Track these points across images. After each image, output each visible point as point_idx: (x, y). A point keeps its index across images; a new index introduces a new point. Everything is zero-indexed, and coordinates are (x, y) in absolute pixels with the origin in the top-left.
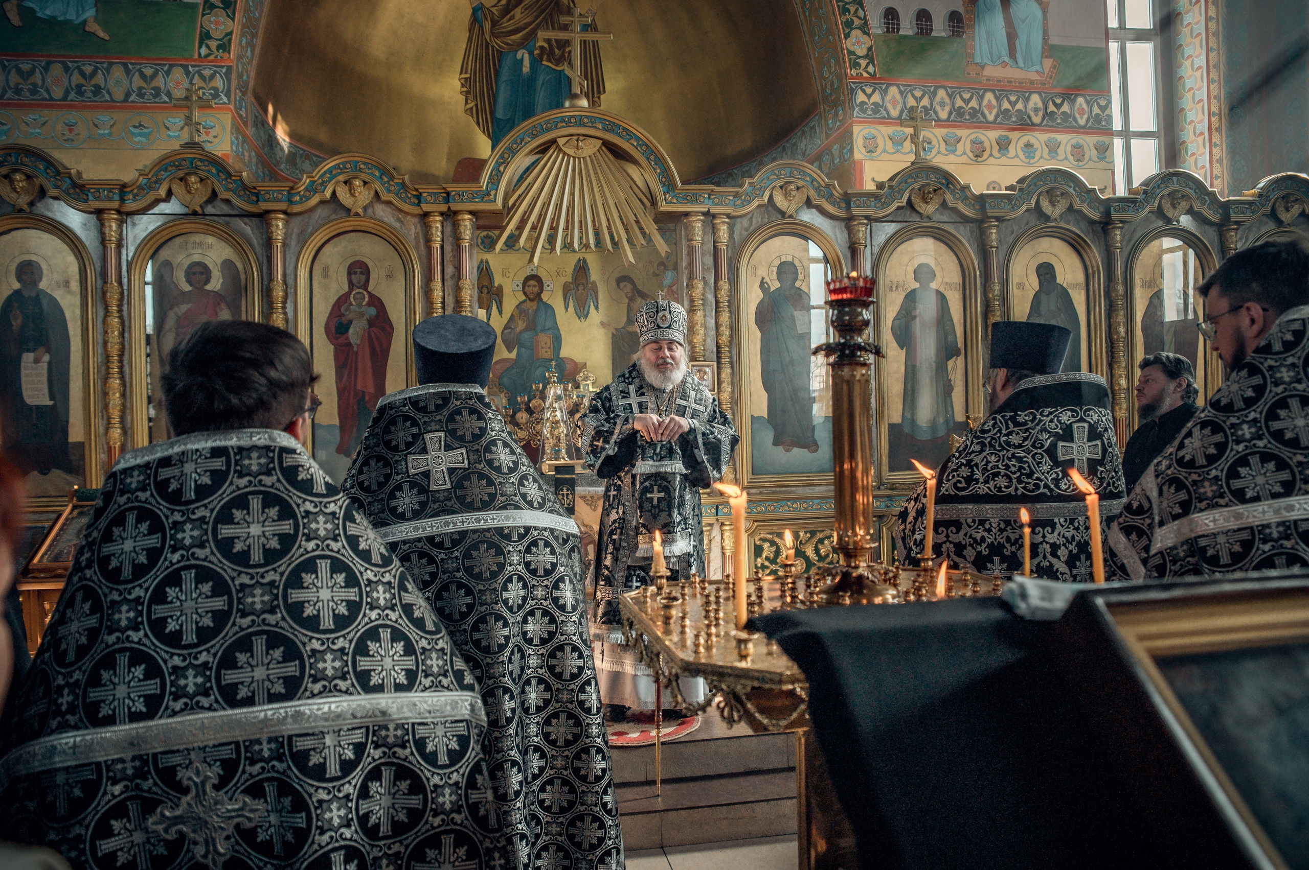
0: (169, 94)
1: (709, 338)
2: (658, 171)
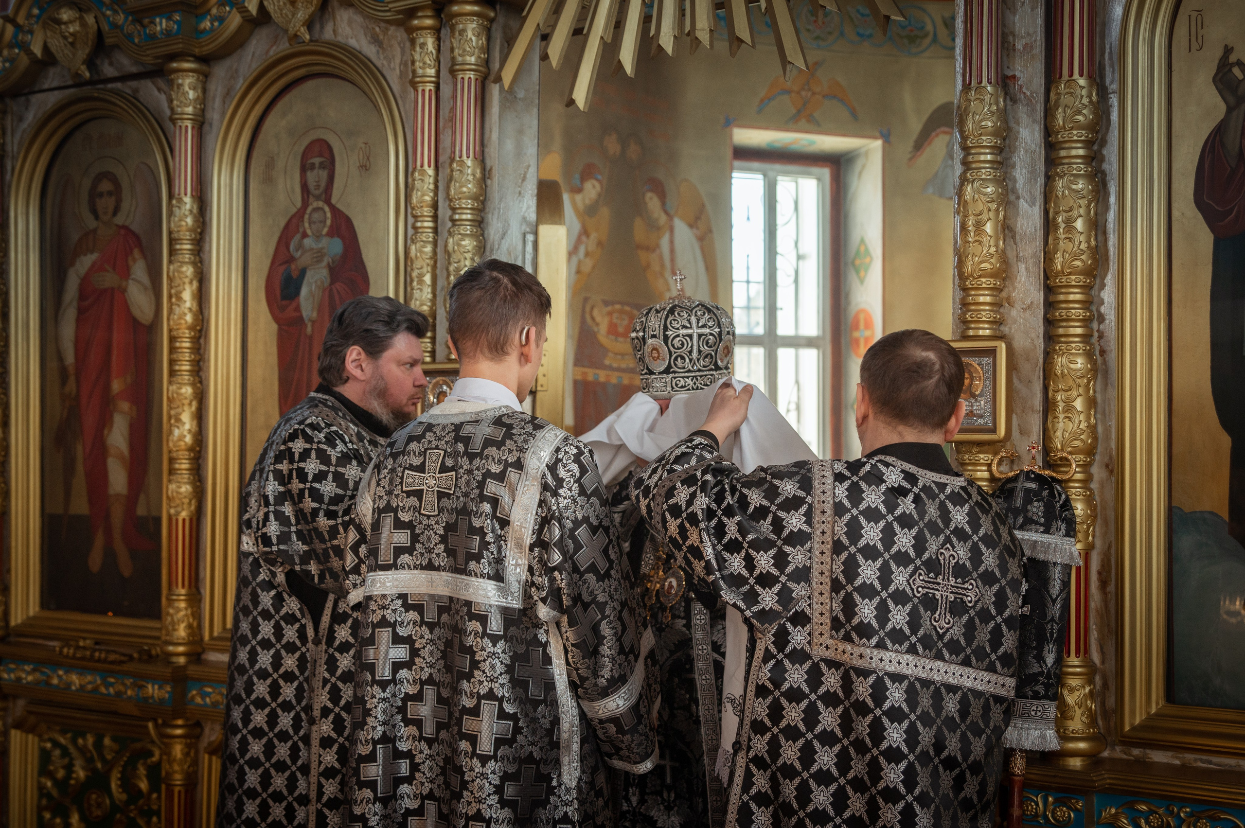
1: (1022, 266)
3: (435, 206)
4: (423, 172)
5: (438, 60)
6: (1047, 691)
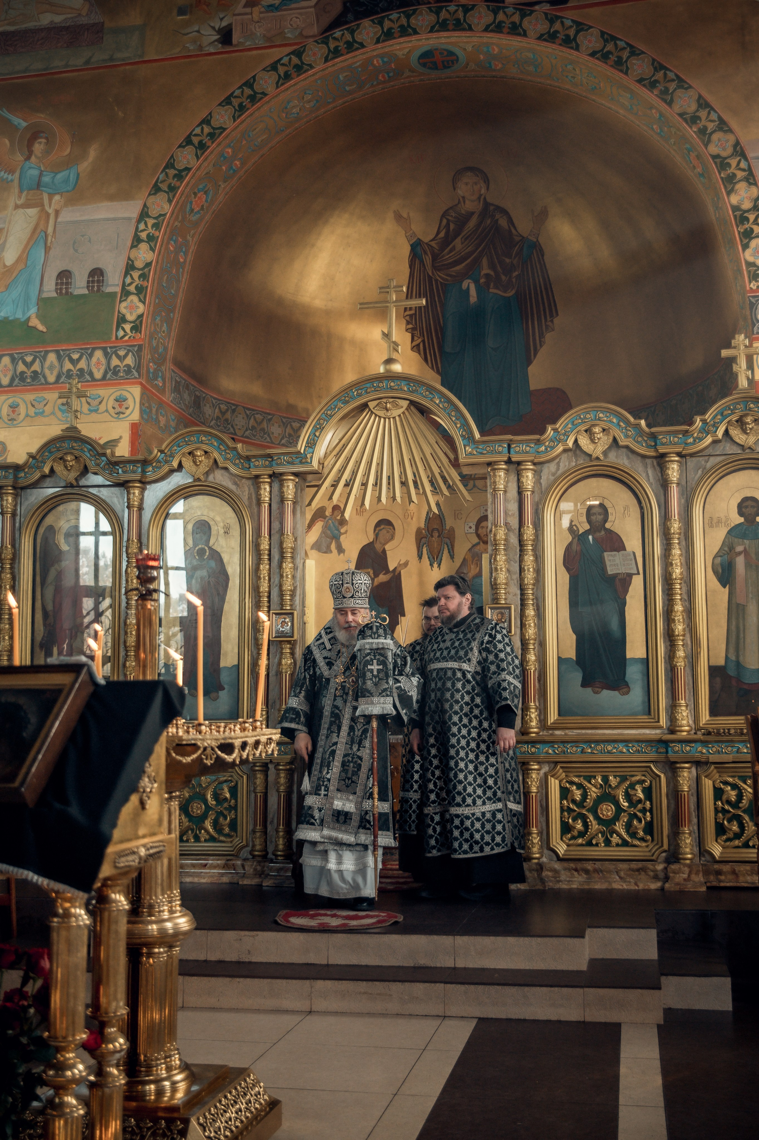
0: (91, 374)
1: (513, 583)
2: (458, 426)
3: (270, 550)
4: (265, 537)
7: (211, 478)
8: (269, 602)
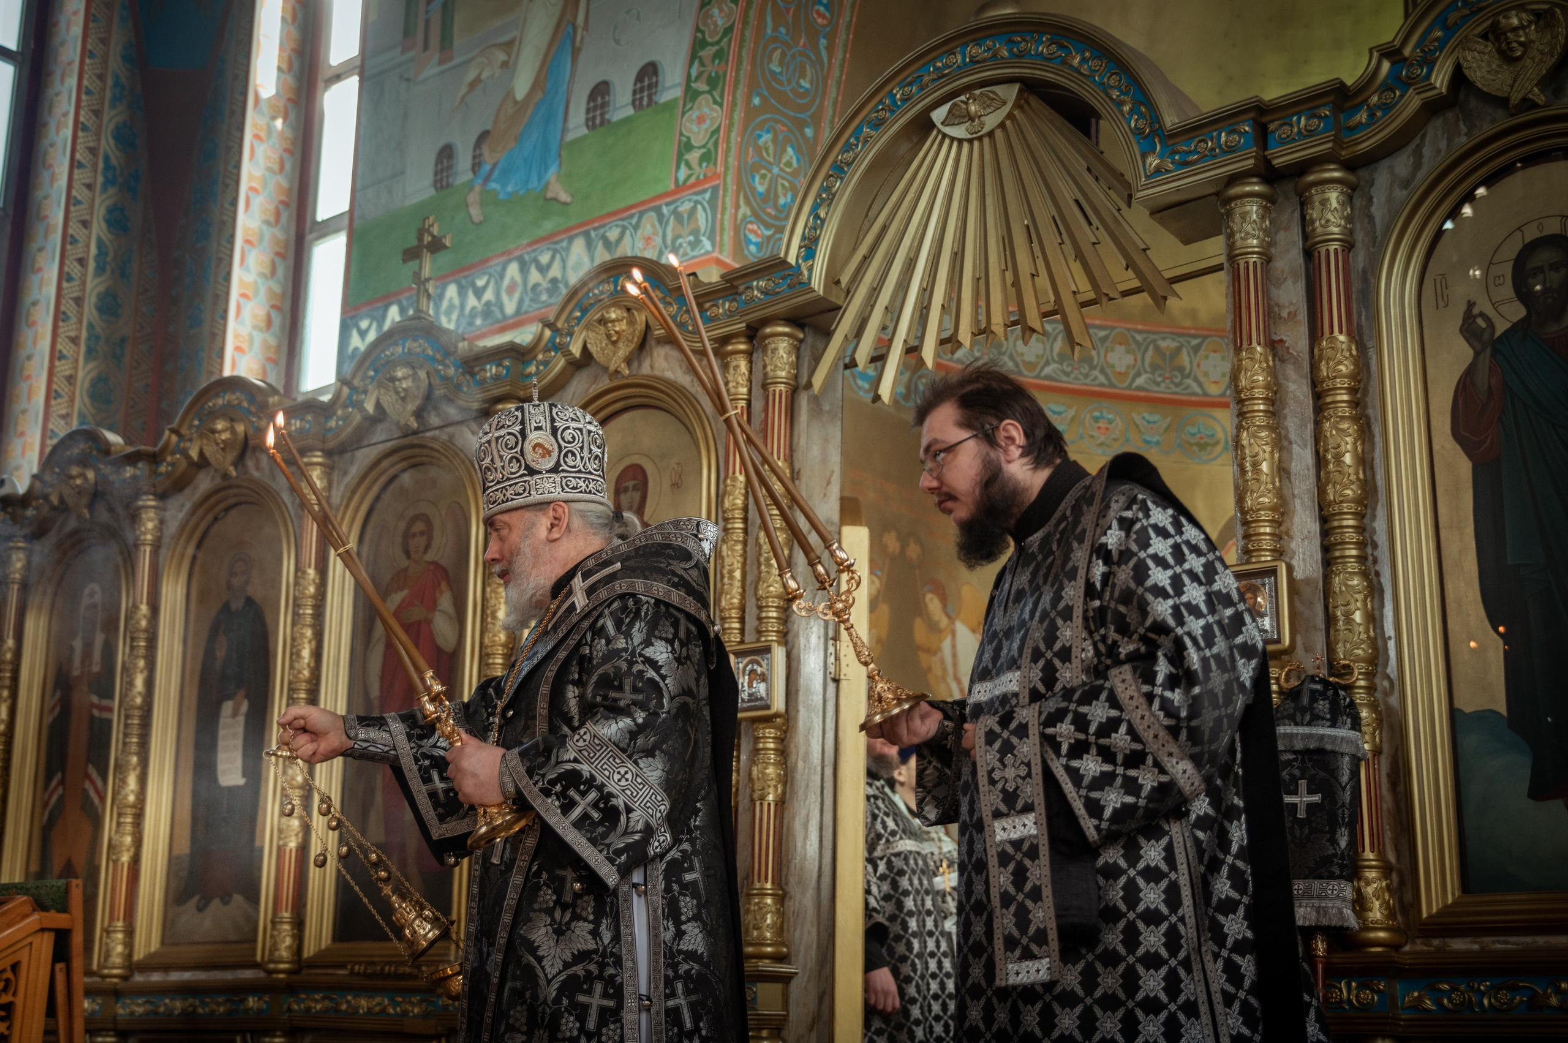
1: (1297, 502)
2: (1126, 108)
3: (745, 509)
4: (734, 479)
5: (750, 381)
6: (1341, 871)
7: (646, 369)
8: (742, 631)
